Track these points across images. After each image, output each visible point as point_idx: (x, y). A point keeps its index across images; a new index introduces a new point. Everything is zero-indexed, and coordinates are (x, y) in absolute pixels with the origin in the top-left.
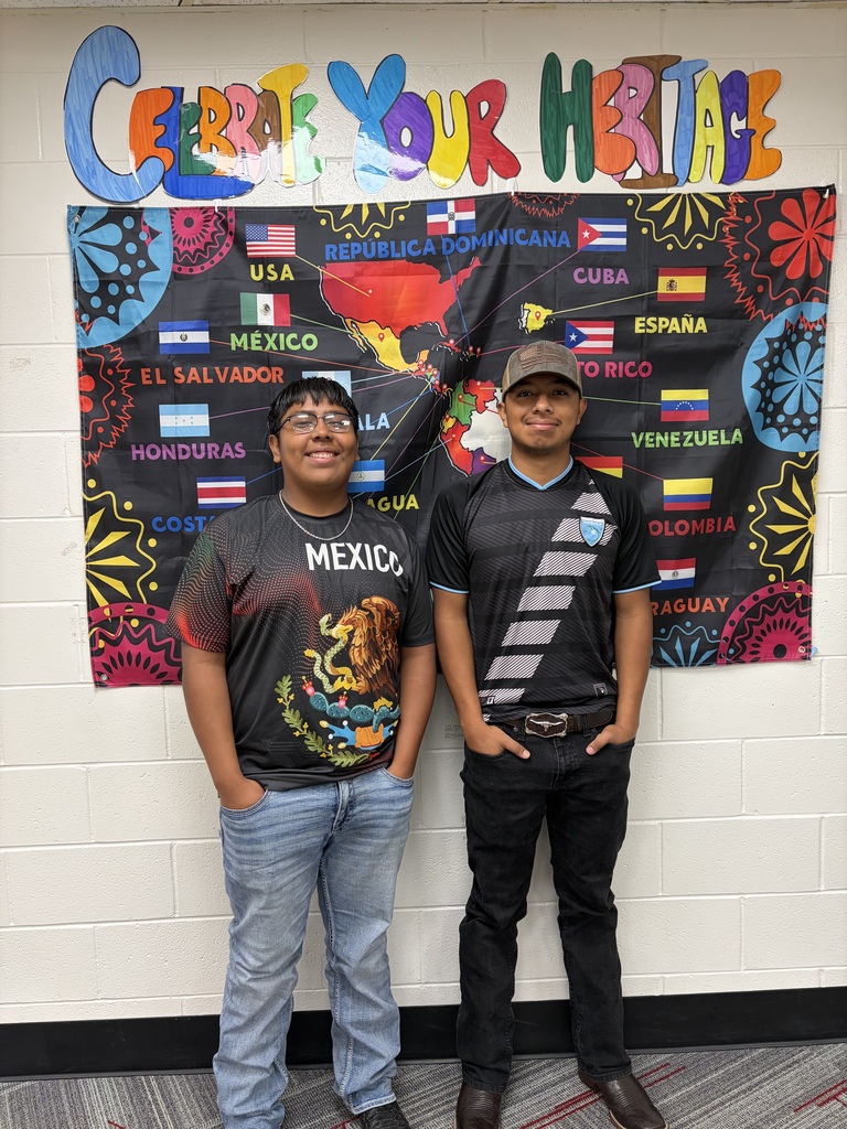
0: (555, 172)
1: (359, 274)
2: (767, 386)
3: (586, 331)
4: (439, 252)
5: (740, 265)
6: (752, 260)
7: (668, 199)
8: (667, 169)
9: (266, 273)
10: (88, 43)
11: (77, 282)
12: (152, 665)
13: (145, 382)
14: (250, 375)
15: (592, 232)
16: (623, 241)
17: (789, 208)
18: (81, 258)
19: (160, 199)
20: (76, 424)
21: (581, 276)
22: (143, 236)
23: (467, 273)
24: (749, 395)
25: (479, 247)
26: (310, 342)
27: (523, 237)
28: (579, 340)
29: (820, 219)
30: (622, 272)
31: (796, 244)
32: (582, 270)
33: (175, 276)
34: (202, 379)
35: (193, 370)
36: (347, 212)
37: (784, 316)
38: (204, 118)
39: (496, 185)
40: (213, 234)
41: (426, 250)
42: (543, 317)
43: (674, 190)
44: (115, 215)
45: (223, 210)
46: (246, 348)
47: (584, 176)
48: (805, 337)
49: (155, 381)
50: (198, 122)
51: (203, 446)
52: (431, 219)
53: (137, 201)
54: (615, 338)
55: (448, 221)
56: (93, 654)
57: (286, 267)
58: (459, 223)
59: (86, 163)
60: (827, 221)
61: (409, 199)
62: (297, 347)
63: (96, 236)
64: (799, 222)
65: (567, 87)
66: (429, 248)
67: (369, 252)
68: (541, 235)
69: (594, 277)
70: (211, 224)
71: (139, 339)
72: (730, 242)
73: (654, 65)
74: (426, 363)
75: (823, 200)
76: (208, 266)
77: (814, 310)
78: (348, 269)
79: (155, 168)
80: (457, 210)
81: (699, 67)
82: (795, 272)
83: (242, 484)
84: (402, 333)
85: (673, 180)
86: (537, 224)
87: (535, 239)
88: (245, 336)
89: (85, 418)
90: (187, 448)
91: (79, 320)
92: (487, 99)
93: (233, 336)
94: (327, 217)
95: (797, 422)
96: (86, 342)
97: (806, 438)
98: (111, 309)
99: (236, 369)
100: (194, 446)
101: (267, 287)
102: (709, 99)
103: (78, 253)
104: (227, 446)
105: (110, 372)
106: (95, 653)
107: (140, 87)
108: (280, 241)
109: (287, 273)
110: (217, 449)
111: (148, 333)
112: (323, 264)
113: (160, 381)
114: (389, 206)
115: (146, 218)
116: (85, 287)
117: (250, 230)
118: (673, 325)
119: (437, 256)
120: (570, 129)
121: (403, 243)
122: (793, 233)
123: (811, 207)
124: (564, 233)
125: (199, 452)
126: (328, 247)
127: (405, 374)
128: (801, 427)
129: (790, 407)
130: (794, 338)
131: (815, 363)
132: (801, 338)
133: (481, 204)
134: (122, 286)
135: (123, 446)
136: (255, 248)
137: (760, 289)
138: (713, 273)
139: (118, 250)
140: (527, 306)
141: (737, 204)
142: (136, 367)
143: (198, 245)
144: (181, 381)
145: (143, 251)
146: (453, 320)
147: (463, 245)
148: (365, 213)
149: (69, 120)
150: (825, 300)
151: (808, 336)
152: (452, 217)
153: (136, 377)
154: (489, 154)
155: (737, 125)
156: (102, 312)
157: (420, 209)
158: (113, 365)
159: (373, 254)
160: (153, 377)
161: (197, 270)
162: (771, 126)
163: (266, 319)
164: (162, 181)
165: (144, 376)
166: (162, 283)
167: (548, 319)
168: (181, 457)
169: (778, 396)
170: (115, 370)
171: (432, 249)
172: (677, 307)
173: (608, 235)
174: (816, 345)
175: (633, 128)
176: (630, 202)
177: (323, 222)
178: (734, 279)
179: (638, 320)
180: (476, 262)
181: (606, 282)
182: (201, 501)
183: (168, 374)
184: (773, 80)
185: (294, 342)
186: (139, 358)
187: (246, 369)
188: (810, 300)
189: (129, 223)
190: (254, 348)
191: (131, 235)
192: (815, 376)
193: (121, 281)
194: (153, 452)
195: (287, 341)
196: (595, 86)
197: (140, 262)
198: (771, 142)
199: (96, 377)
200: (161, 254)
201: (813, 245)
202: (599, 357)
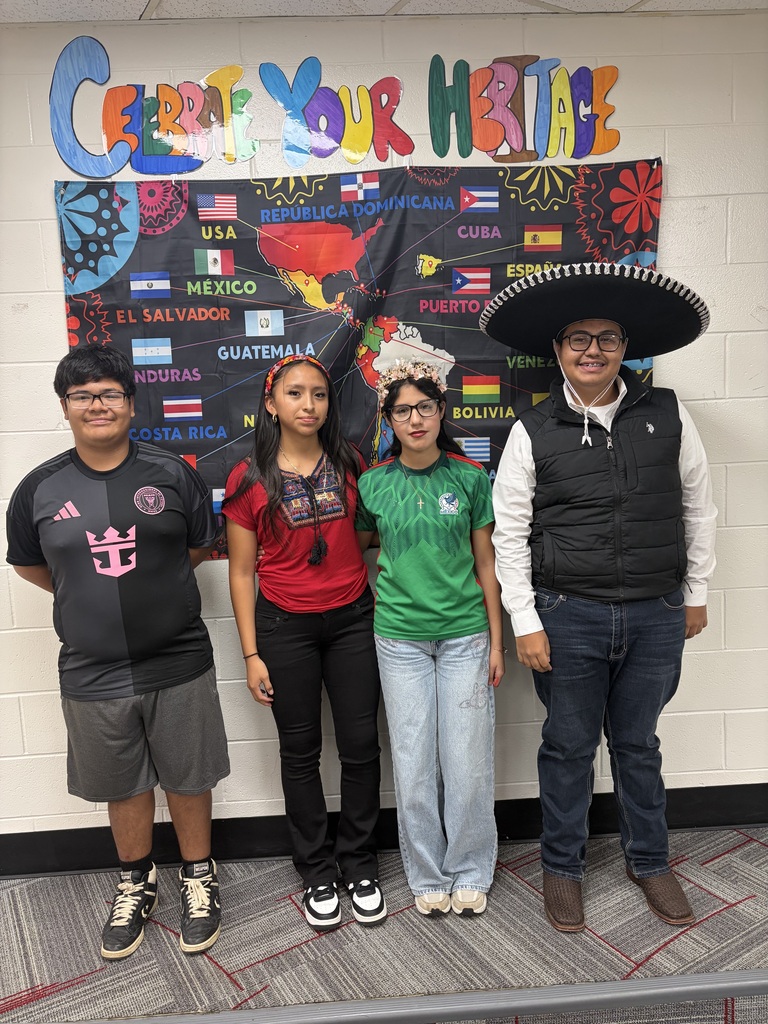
0: (442, 151)
1: (287, 233)
3: (468, 276)
4: (351, 215)
5: (589, 222)
6: (597, 218)
7: (531, 171)
8: (530, 146)
9: (214, 233)
10: (68, 50)
11: (63, 242)
13: (120, 321)
14: (203, 314)
15: (471, 196)
16: (496, 205)
17: (625, 177)
18: (66, 223)
19: (129, 175)
21: (463, 232)
22: (115, 205)
23: (374, 231)
25: (382, 211)
26: (250, 287)
27: (417, 202)
28: (463, 284)
29: (650, 186)
30: (496, 228)
31: (630, 207)
32: (464, 227)
33: (142, 236)
34: (165, 318)
35: (158, 311)
36: (278, 183)
38: (162, 110)
39: (395, 160)
40: (171, 202)
41: (341, 213)
42: (434, 265)
43: (536, 164)
44: (92, 188)
45: (179, 183)
46: (199, 293)
47: (465, 152)
49: (127, 319)
50: (157, 113)
51: (167, 371)
52: (345, 188)
53: (110, 177)
54: (492, 281)
55: (358, 190)
57: (230, 228)
58: (366, 191)
59: (68, 147)
60: (654, 187)
61: (327, 173)
62: (241, 292)
63: (78, 205)
64: (633, 187)
65: (449, 82)
66: (343, 212)
67: (296, 215)
68: (432, 200)
69: (474, 233)
70: (169, 194)
71: (115, 286)
72: (580, 204)
73: (518, 63)
74: (343, 303)
75: (652, 170)
76: (167, 228)
77: (646, 259)
78: (280, 229)
79: (123, 150)
80: (365, 181)
81: (553, 64)
82: (632, 227)
83: (199, 401)
84: (323, 280)
85: (535, 156)
86: (428, 191)
87: (427, 203)
88: (198, 283)
90: (154, 373)
91: (65, 272)
92: (386, 93)
93: (189, 283)
94: (262, 187)
96: (72, 290)
98: (92, 264)
99: (192, 310)
100: (160, 372)
101: (215, 244)
102: (562, 90)
103: (64, 219)
104: (186, 371)
105: (92, 314)
107: (111, 85)
108: (225, 208)
109: (231, 233)
110: (178, 373)
111: (122, 282)
112: (259, 225)
113: (131, 321)
114: (311, 178)
115: (118, 190)
116: (70, 246)
117: (200, 199)
119: (350, 217)
120: (453, 115)
121: (322, 208)
122: (628, 196)
123: (643, 175)
124: (449, 199)
125: (164, 376)
126: (263, 212)
127: (326, 312)
133: (384, 176)
134: (100, 245)
136: (206, 213)
137: (605, 241)
138: (567, 229)
139: (96, 216)
140: (421, 256)
141: (585, 174)
142: (112, 309)
143: (160, 211)
144: (149, 320)
145: (115, 214)
146: (363, 268)
147: (370, 209)
148: (292, 184)
149: (54, 112)
150: (654, 249)
152: (360, 187)
153: (112, 317)
154: (389, 136)
155: (584, 110)
156: (84, 266)
157: (335, 180)
158: (94, 308)
159: (299, 217)
160: (126, 317)
161: (159, 231)
162: (611, 111)
163: (215, 270)
164: (130, 160)
165: (119, 317)
166: (132, 242)
167: (438, 266)
168: (150, 380)
170: (96, 312)
171: (346, 212)
172: (539, 256)
173: (484, 200)
175: (501, 114)
176: (501, 174)
177: (259, 191)
178: (584, 233)
179: (509, 266)
180: (380, 223)
181: (483, 237)
182: (167, 415)
183: (139, 317)
184: (612, 75)
185: (237, 288)
186: (115, 302)
187: (200, 310)
188: (643, 250)
189: (104, 194)
190: (206, 293)
191: (105, 204)
193: (99, 241)
195: (232, 287)
196: (472, 81)
197: (113, 225)
198: (611, 124)
199: (81, 319)
200: (130, 217)
201: (645, 206)
202: (480, 296)
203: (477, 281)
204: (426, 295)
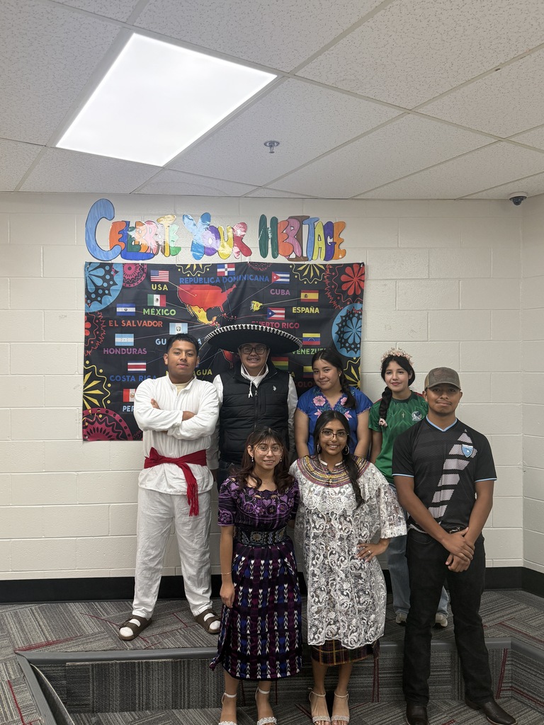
0: (264, 255)
1: (192, 289)
2: (341, 333)
3: (275, 311)
4: (221, 282)
5: (331, 289)
6: (335, 287)
7: (305, 266)
8: (305, 255)
9: (157, 287)
10: (96, 205)
11: (86, 289)
12: (106, 432)
13: (110, 325)
14: (150, 324)
15: (277, 276)
16: (288, 280)
17: (348, 270)
18: (89, 280)
19: (120, 260)
20: (83, 340)
21: (273, 292)
22: (112, 273)
23: (231, 290)
24: (334, 336)
25: (236, 281)
26: (173, 312)
27: (252, 277)
28: (272, 315)
29: (359, 274)
30: (288, 291)
31: (350, 283)
32: (273, 290)
33: (123, 287)
34: (132, 325)
35: (129, 322)
36: (188, 267)
37: (346, 308)
39: (243, 258)
40: (138, 273)
41: (217, 281)
42: (259, 306)
43: (306, 263)
44: (102, 266)
45: (143, 264)
46: (149, 314)
47: (274, 257)
48: (355, 316)
51: (131, 349)
52: (219, 270)
53: (111, 260)
54: (285, 314)
55: (225, 271)
56: (83, 428)
57: (165, 286)
58: (229, 272)
59: (92, 246)
60: (362, 275)
61: (211, 263)
62: (168, 314)
63: (95, 272)
64: (352, 274)
65: (269, 225)
68: (259, 277)
69: (278, 292)
70: (138, 269)
71: (110, 310)
72: (327, 281)
73: (300, 219)
74: (216, 321)
75: (360, 267)
76: (136, 284)
77: (358, 306)
78: (188, 287)
79: (118, 249)
80: (228, 267)
81: (316, 220)
82: (351, 292)
83: (145, 364)
84: (207, 310)
85: (306, 259)
86: (257, 273)
87: (256, 278)
88: (149, 310)
89: (86, 338)
90: (125, 350)
91: (86, 302)
93: (144, 309)
94: (181, 268)
95: (353, 346)
96: (89, 310)
97: (356, 352)
98: (99, 299)
99: (145, 321)
100: (128, 349)
101: (157, 292)
102: (319, 231)
103: (88, 278)
104: (140, 349)
106: (84, 427)
107: (114, 221)
108: (164, 276)
109: (165, 288)
110: (136, 350)
111: (113, 308)
112: (179, 285)
113: (116, 325)
114: (203, 265)
115: (114, 266)
116: (90, 290)
117: (152, 272)
118: (307, 310)
119: (221, 283)
120: (270, 240)
121: (208, 278)
122: (349, 279)
123: (356, 269)
124: (267, 277)
125: (129, 351)
126: (181, 279)
127: (207, 325)
128: (355, 348)
129: (350, 341)
130: (351, 316)
131: (359, 325)
132: (354, 316)
133: (237, 265)
134: (104, 290)
135: (100, 349)
136: (154, 278)
137: (338, 298)
138: (321, 292)
139: (103, 278)
140: (253, 302)
141: (329, 268)
142: (107, 320)
143: (133, 277)
144: (124, 325)
145: (112, 278)
146: (226, 306)
147: (230, 279)
148: (195, 267)
149: (87, 231)
150: (362, 303)
151: (356, 315)
153: (107, 323)
156: (95, 299)
157: (215, 266)
158: (98, 319)
159: (197, 282)
160: (113, 324)
161: (132, 286)
162: (342, 241)
163: (157, 304)
164: (121, 253)
165: (110, 323)
166: (119, 290)
167: (261, 306)
168: (122, 353)
169: (346, 336)
170: (99, 321)
171: (219, 281)
172: (308, 304)
173: (283, 278)
174: (359, 319)
175: (292, 240)
176: (291, 267)
177: (179, 270)
178: (329, 294)
179: (294, 308)
180: (234, 286)
181: (282, 294)
182: (129, 370)
183: (120, 324)
184: (343, 225)
185: (167, 312)
186: (108, 317)
187: (149, 322)
188: (357, 302)
189: (107, 268)
190: (152, 314)
191: (108, 272)
192: (359, 330)
194: (112, 351)
195: (164, 312)
196: (279, 226)
197: (111, 282)
198: (342, 247)
199: (92, 323)
200: (119, 279)
201: (357, 283)
202: (280, 321)
203: (279, 314)
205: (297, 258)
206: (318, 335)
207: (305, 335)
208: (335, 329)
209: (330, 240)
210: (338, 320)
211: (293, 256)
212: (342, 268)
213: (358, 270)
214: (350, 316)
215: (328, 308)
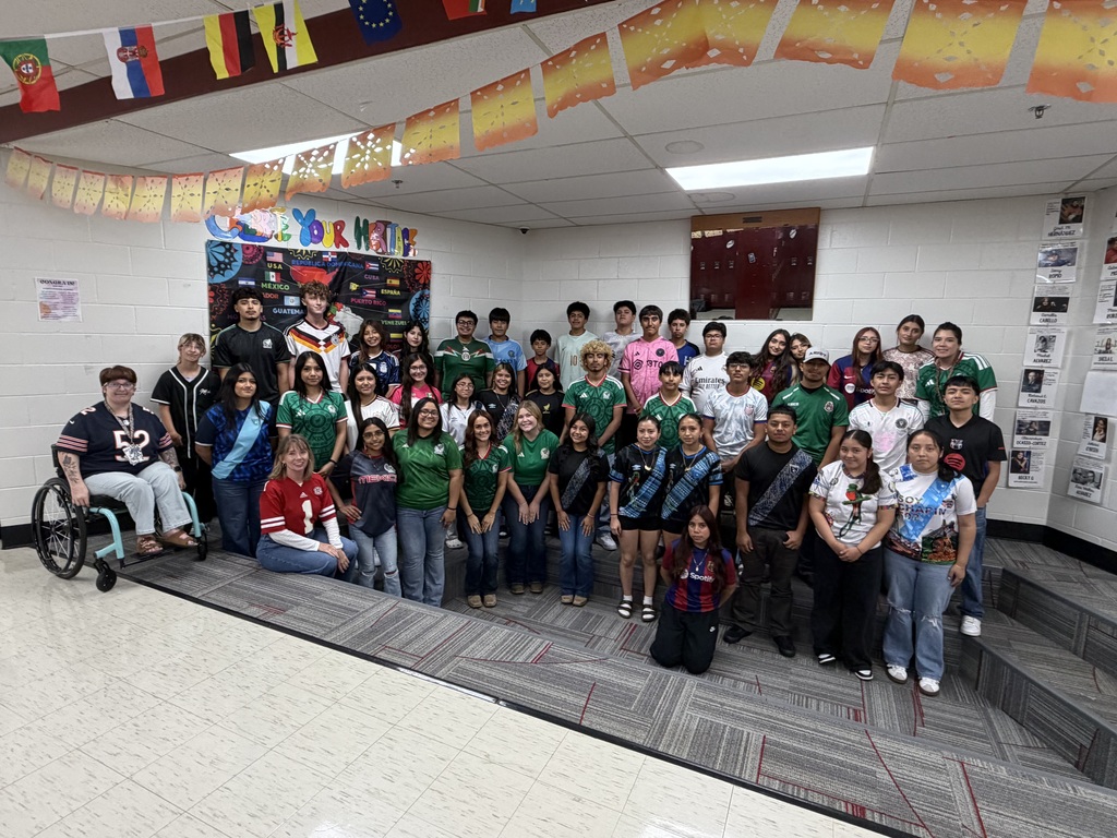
0: (359, 248)
1: (302, 269)
2: (416, 310)
3: (368, 292)
4: (326, 266)
5: (408, 278)
6: (411, 277)
7: (389, 259)
8: (389, 251)
9: (273, 266)
11: (209, 263)
15: (369, 265)
16: (378, 269)
17: (420, 265)
19: (238, 240)
20: (207, 306)
21: (366, 277)
22: (232, 251)
23: (335, 273)
24: (411, 312)
25: (338, 266)
26: (287, 287)
27: (350, 264)
28: (366, 294)
29: (427, 269)
30: (377, 277)
31: (422, 275)
32: (367, 275)
33: (243, 264)
36: (299, 251)
37: (419, 292)
39: (342, 249)
40: (256, 253)
42: (356, 287)
43: (391, 257)
44: (222, 244)
45: (259, 246)
46: (266, 287)
47: (367, 249)
48: (424, 299)
52: (324, 256)
53: (230, 240)
54: (376, 294)
55: (329, 257)
57: (280, 265)
58: (332, 258)
59: (212, 227)
60: (429, 269)
61: (317, 250)
62: (283, 289)
63: (216, 249)
64: (422, 269)
66: (323, 264)
67: (305, 263)
68: (355, 264)
69: (370, 277)
70: (255, 250)
71: (233, 281)
72: (405, 272)
73: (385, 223)
76: (254, 262)
77: (427, 292)
78: (299, 268)
79: (236, 231)
80: (331, 255)
81: (396, 225)
82: (422, 281)
85: (390, 254)
86: (354, 261)
88: (266, 284)
89: (211, 305)
91: (209, 274)
92: (339, 227)
93: (262, 284)
96: (212, 281)
98: (222, 272)
101: (273, 270)
102: (399, 234)
103: (211, 257)
105: (220, 291)
108: (278, 257)
109: (280, 267)
111: (235, 280)
112: (291, 265)
114: (311, 251)
115: (234, 246)
116: (212, 264)
117: (268, 253)
118: (391, 292)
120: (363, 236)
121: (316, 262)
122: (421, 271)
123: (425, 265)
124: (362, 265)
126: (293, 261)
129: (421, 316)
131: (427, 305)
133: (339, 254)
135: (224, 314)
136: (269, 258)
137: (413, 285)
138: (401, 280)
139: (224, 254)
140: (352, 283)
141: (407, 262)
143: (251, 256)
145: (232, 255)
147: (333, 265)
148: (304, 252)
150: (429, 289)
151: (426, 298)
154: (340, 240)
156: (218, 272)
157: (320, 253)
158: (221, 289)
159: (307, 264)
161: (251, 263)
162: (415, 243)
163: (273, 280)
164: (239, 235)
166: (239, 266)
169: (419, 313)
172: (392, 288)
173: (374, 267)
174: (428, 301)
175: (379, 239)
176: (379, 258)
177: (291, 253)
178: (407, 282)
179: (382, 290)
180: (337, 270)
181: (373, 279)
184: (415, 232)
185: (282, 287)
188: (426, 289)
189: (227, 246)
190: (269, 288)
191: (228, 250)
192: (427, 309)
193: (226, 264)
195: (280, 286)
196: (369, 226)
197: (231, 259)
198: (415, 247)
199: (215, 292)
200: (239, 257)
201: (426, 275)
202: (372, 299)
203: (371, 294)
204: (354, 296)
205: (383, 253)
206: (399, 311)
207: (390, 311)
208: (412, 307)
209: (406, 242)
210: (413, 301)
211: (380, 251)
212: (415, 263)
213: (427, 265)
214: (422, 298)
215: (406, 290)
